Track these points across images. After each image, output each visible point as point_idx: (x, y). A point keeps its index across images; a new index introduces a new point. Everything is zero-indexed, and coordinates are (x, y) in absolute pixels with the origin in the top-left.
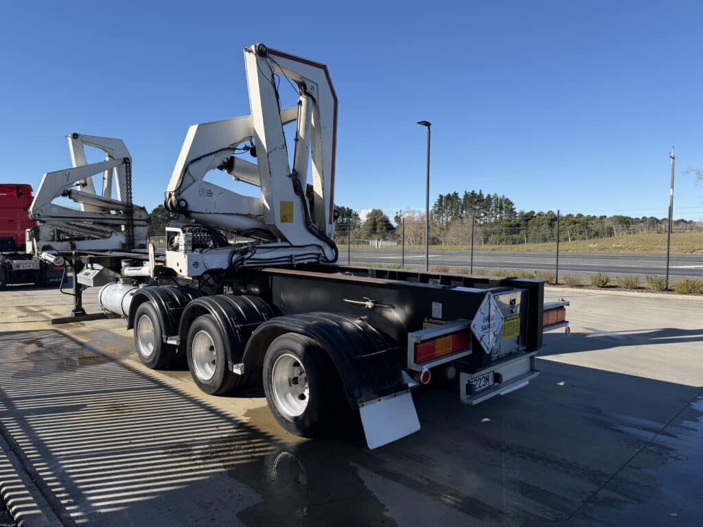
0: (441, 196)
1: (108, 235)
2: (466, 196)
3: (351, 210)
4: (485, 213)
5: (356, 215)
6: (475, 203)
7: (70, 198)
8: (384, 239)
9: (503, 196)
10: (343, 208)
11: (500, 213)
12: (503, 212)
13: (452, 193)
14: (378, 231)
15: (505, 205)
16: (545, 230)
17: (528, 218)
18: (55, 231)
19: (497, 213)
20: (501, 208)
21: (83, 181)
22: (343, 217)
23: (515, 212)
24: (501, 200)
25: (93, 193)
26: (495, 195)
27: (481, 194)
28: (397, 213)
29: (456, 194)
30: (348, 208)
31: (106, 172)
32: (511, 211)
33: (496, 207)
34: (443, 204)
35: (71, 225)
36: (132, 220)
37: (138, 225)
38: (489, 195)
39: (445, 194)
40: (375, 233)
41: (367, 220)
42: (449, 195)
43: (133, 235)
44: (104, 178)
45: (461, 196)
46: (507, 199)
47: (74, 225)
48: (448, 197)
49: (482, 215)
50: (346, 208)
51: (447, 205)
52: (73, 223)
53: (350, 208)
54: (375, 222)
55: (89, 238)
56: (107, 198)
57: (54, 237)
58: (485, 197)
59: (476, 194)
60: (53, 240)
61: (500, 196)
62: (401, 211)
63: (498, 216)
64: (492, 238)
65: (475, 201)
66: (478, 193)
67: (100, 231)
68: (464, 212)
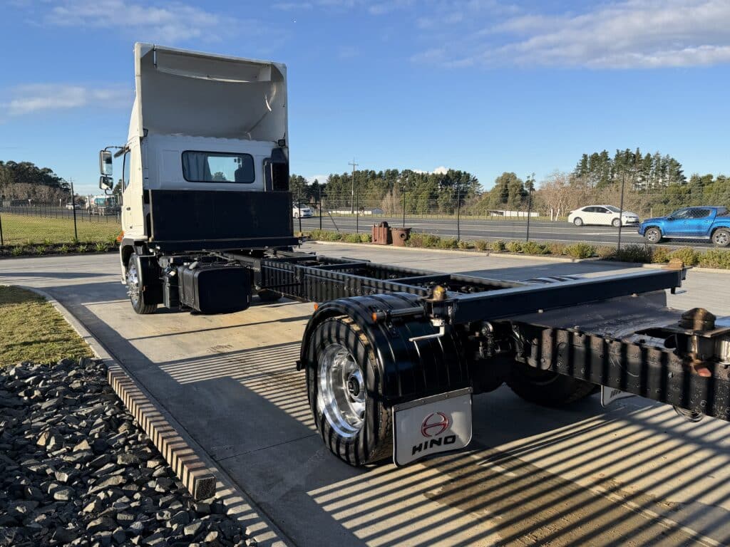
0: (585, 156)
2: (618, 156)
3: (469, 174)
5: (475, 181)
6: (631, 165)
9: (668, 156)
10: (459, 172)
11: (663, 177)
12: (667, 176)
15: (670, 167)
17: (703, 182)
19: (659, 177)
20: (665, 170)
22: (459, 183)
23: (683, 177)
24: (665, 161)
26: (658, 154)
27: (638, 153)
28: (529, 177)
29: (605, 154)
32: (678, 175)
33: (658, 169)
34: (588, 166)
38: (649, 155)
39: (590, 154)
40: (505, 201)
41: (497, 186)
42: (596, 154)
45: (612, 156)
46: (672, 160)
48: (595, 157)
49: (639, 179)
50: (463, 172)
51: (593, 166)
53: (467, 172)
58: (643, 157)
59: (631, 154)
61: (663, 155)
62: (533, 175)
66: (634, 152)
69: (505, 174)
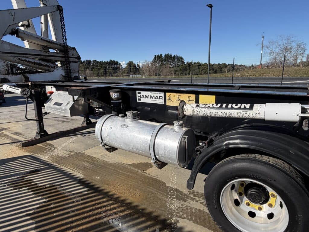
0: (155, 56)
1: (52, 69)
2: (166, 55)
3: (117, 62)
4: (173, 63)
5: (120, 64)
6: (169, 59)
7: (18, 36)
8: (135, 74)
9: (180, 56)
10: (114, 61)
11: (179, 62)
12: (180, 62)
13: (159, 55)
14: (132, 71)
15: (181, 59)
16: (196, 69)
17: (190, 64)
18: (9, 66)
19: (178, 63)
20: (179, 60)
21: (26, 23)
22: (114, 65)
23: (184, 62)
24: (179, 57)
25: (35, 34)
26: (177, 55)
27: (171, 55)
28: (138, 63)
29: (161, 55)
30: (116, 61)
31: (43, 17)
32: (183, 62)
33: (177, 60)
34: (156, 59)
35: (22, 60)
36: (69, 57)
37: (73, 62)
38: (174, 55)
39: (157, 55)
40: (130, 71)
41: (127, 66)
42: (158, 55)
43: (70, 69)
44: (41, 23)
45: (163, 56)
46: (181, 57)
47: (25, 60)
48: (158, 56)
49: (172, 63)
50: (115, 61)
51: (158, 59)
52: (23, 59)
53: (117, 61)
54: (130, 67)
55: (37, 72)
56: (45, 38)
57: (8, 71)
58: (173, 56)
59: (169, 55)
60: (8, 74)
61: (178, 56)
62: (139, 62)
63: (178, 64)
64: (177, 73)
65: (169, 57)
66: (170, 55)
67: (46, 66)
68: (165, 62)
69: (129, 62)
